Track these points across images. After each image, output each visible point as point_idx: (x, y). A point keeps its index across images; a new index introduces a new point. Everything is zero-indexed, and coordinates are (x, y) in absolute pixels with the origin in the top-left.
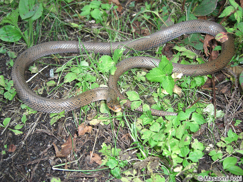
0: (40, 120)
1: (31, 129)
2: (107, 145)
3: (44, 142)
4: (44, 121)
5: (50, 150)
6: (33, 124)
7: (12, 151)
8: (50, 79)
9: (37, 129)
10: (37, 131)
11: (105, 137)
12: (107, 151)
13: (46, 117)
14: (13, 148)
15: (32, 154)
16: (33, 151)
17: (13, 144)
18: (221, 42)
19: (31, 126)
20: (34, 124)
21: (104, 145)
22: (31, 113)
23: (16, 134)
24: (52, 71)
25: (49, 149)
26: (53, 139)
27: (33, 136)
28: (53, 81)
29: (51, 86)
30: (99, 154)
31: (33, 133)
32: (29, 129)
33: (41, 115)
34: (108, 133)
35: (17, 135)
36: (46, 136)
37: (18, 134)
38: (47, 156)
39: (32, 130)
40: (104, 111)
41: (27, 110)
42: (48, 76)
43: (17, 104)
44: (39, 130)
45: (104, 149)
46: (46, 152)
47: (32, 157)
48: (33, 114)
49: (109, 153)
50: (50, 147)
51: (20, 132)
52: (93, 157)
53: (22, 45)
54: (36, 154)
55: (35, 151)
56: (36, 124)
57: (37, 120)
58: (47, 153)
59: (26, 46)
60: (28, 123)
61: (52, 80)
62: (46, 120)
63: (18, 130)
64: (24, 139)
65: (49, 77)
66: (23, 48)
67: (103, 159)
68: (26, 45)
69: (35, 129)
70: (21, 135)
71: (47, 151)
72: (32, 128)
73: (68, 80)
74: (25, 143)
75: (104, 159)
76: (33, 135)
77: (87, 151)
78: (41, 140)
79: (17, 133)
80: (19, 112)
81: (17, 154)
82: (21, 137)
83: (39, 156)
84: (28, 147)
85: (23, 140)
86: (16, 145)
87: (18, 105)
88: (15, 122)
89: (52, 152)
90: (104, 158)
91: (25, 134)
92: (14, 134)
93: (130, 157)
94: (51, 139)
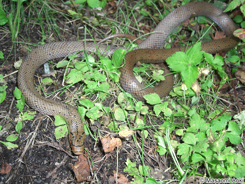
0: (40, 129)
1: (29, 141)
2: (131, 162)
3: (49, 159)
4: (46, 130)
5: (59, 171)
6: (31, 134)
7: (6, 173)
8: (45, 76)
9: (37, 141)
10: (37, 144)
11: (126, 151)
12: (133, 169)
13: (48, 125)
14: (6, 168)
15: (35, 177)
16: (36, 172)
17: (6, 163)
18: (240, 38)
19: (29, 136)
20: (33, 134)
21: (128, 162)
22: (26, 119)
23: (9, 148)
24: (46, 65)
25: (59, 169)
26: (61, 155)
27: (33, 151)
28: (50, 78)
29: (48, 84)
30: (125, 174)
31: (32, 147)
32: (26, 141)
33: (40, 121)
34: (129, 146)
35: (10, 150)
36: (51, 151)
37: (12, 148)
38: (56, 179)
39: (30, 143)
40: (119, 118)
41: (20, 115)
42: (43, 71)
43: (5, 107)
44: (40, 142)
45: (129, 167)
46: (55, 173)
47: (35, 180)
48: (29, 121)
49: (136, 172)
50: (59, 166)
51: (14, 146)
52: (118, 178)
53: (3, 32)
54: (40, 176)
55: (39, 171)
56: (35, 134)
57: (36, 129)
58: (57, 175)
59: (9, 34)
60: (23, 133)
61: (48, 77)
62: (49, 129)
63: (11, 142)
64: (20, 155)
65: (44, 73)
66: (5, 36)
67: (131, 180)
68: (9, 32)
69: (35, 142)
70: (16, 149)
71: (56, 171)
72: (31, 140)
73: (71, 81)
74: (23, 160)
75: (133, 181)
76: (33, 149)
77: (108, 170)
78: (45, 156)
79: (10, 146)
80: (8, 118)
81: (13, 177)
82: (15, 152)
83: (46, 179)
84: (28, 166)
85: (19, 157)
86: (10, 164)
87: (7, 108)
88: (5, 132)
89: (62, 173)
90: (133, 179)
91: (21, 148)
92: (7, 148)
93: (163, 177)
94: (59, 155)
